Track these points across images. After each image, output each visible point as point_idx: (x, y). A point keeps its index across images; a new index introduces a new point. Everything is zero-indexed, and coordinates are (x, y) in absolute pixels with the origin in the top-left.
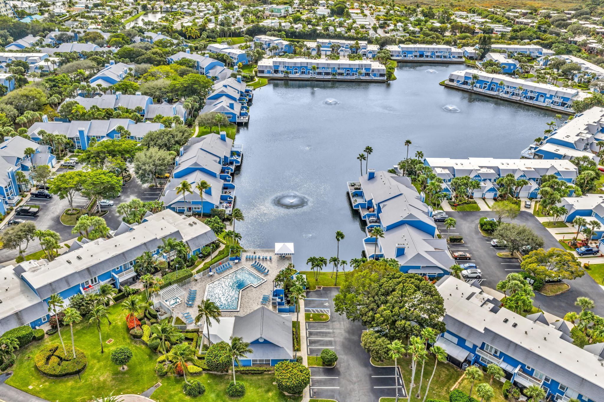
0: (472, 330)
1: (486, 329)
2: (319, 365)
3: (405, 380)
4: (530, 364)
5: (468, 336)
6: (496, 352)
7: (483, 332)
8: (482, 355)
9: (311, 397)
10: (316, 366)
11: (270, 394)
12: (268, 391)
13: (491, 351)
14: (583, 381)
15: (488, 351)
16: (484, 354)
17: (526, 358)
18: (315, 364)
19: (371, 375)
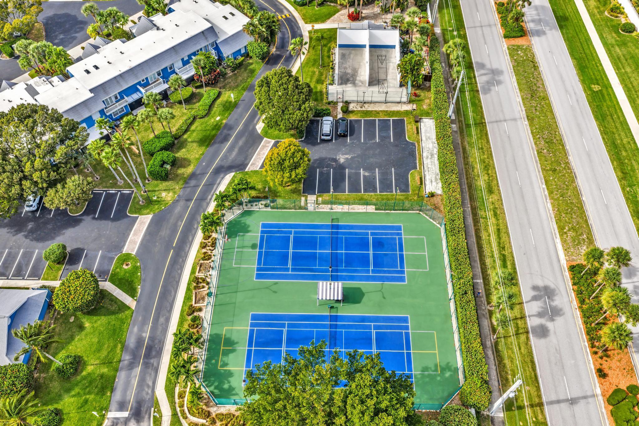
0: (85, 104)
1: (91, 91)
2: (59, 269)
3: (112, 188)
4: (141, 78)
5: (90, 110)
6: (116, 98)
7: (92, 95)
8: (111, 112)
9: (106, 281)
10: (61, 272)
11: (87, 325)
12: (81, 327)
13: (112, 102)
14: (174, 49)
15: (111, 104)
16: (111, 110)
17: (136, 76)
18: (57, 273)
19: (94, 218)
